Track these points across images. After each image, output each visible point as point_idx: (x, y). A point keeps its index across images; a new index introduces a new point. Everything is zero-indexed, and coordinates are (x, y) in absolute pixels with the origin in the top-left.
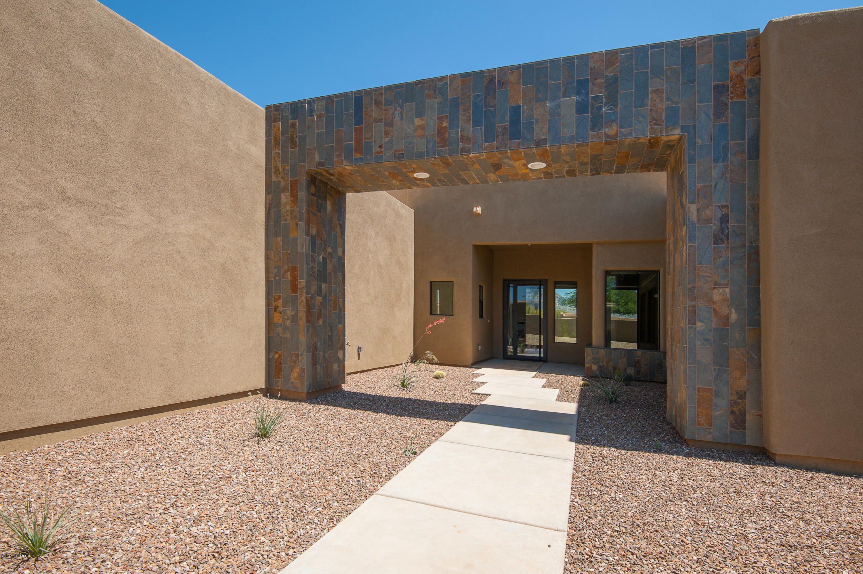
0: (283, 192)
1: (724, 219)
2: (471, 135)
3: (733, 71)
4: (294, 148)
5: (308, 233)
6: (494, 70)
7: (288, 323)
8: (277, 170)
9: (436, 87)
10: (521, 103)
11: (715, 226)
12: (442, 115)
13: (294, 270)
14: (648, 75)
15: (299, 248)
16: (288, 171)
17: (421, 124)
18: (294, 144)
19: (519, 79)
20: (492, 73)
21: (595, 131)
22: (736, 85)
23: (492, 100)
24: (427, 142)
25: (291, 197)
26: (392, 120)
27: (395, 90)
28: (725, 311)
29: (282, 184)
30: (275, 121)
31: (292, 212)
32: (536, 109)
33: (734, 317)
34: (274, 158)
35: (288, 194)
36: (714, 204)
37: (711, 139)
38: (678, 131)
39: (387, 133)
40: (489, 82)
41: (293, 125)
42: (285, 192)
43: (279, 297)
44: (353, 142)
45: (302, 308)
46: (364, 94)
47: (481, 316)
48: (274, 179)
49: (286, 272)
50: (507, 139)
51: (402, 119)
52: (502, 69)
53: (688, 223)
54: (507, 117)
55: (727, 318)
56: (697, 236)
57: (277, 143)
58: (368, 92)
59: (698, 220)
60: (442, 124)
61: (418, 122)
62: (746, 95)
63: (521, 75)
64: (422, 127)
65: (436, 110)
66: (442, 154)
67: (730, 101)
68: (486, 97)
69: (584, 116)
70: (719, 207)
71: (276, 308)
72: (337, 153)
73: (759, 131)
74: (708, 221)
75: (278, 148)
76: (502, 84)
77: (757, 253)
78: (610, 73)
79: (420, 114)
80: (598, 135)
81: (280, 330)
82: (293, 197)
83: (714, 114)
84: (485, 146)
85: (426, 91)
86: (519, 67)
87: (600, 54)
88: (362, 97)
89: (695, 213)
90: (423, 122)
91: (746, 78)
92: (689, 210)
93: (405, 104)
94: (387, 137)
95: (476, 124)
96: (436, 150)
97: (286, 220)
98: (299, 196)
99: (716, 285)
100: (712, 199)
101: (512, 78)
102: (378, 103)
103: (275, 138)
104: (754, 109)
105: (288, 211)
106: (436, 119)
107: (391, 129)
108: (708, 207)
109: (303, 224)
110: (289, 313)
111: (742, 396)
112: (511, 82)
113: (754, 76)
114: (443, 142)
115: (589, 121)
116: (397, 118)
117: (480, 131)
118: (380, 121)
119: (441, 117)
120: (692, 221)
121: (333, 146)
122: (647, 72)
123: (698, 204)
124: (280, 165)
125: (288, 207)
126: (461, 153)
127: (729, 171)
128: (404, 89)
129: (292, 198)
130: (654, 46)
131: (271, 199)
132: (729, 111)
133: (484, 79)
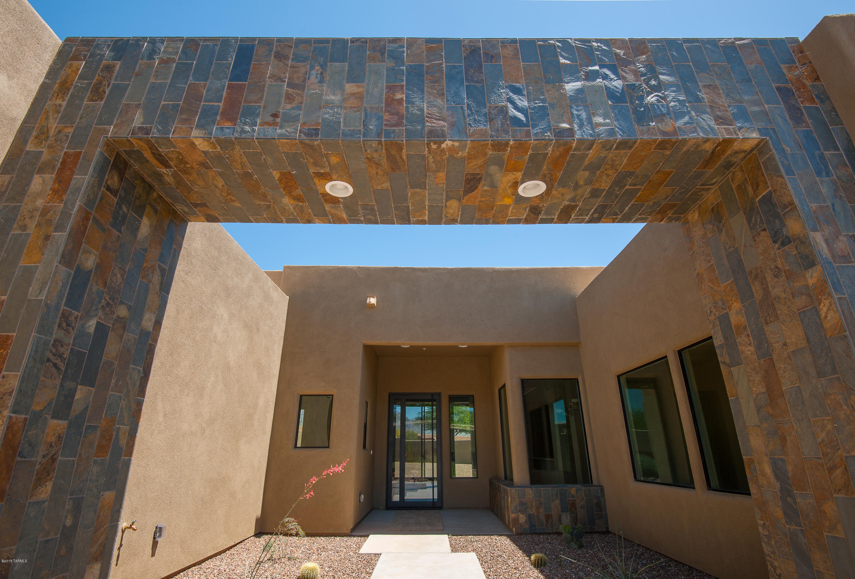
0: (41, 171)
2: (444, 114)
3: (789, 75)
4: (97, 101)
5: (69, 260)
6: (478, 40)
8: (44, 133)
9: (385, 49)
10: (522, 81)
12: (394, 84)
14: (692, 69)
15: (32, 292)
16: (68, 137)
17: (355, 92)
18: (97, 95)
19: (517, 55)
20: (474, 43)
21: (644, 126)
22: (800, 89)
23: (477, 74)
24: (366, 117)
25: (55, 182)
26: (304, 81)
27: (313, 45)
29: (45, 156)
30: (75, 58)
31: (45, 212)
32: (547, 91)
34: (47, 112)
35: (50, 177)
36: (843, 234)
37: (800, 146)
38: (756, 135)
39: (290, 98)
40: (470, 53)
41: (109, 68)
42: (44, 173)
44: (221, 104)
46: (258, 42)
48: (30, 145)
50: (508, 124)
51: (321, 81)
52: (488, 41)
53: (822, 262)
56: (841, 282)
57: (63, 90)
58: (266, 42)
59: (833, 257)
60: (394, 95)
61: (350, 88)
62: (816, 100)
63: (518, 50)
64: (359, 97)
65: (385, 77)
66: (392, 135)
67: (802, 105)
68: (467, 70)
69: (621, 106)
70: (851, 237)
72: (184, 117)
73: (851, 141)
74: (846, 258)
75: (63, 97)
76: (491, 57)
79: (355, 78)
80: (649, 130)
82: (60, 182)
83: (790, 118)
84: (471, 131)
85: (368, 53)
86: (514, 41)
87: (622, 41)
88: (253, 46)
89: (824, 245)
90: (360, 90)
91: (807, 83)
92: (816, 242)
93: (329, 64)
94: (290, 103)
96: (382, 130)
97: (24, 227)
98: (73, 182)
100: (837, 226)
101: (505, 52)
102: (280, 56)
103: (63, 83)
104: (833, 116)
105: (36, 209)
106: (385, 88)
107: (299, 92)
108: (837, 237)
109: (61, 237)
112: (504, 57)
113: (815, 81)
114: (396, 119)
115: (631, 113)
116: (313, 80)
117: (461, 111)
118: (280, 80)
119: (393, 86)
120: (825, 258)
121: (178, 105)
122: (690, 66)
123: (823, 233)
124: (53, 126)
125: (40, 203)
126: (428, 137)
127: (841, 188)
128: (330, 45)
129: (57, 186)
130: (687, 41)
131: (6, 183)
132: (806, 115)
133: (463, 49)
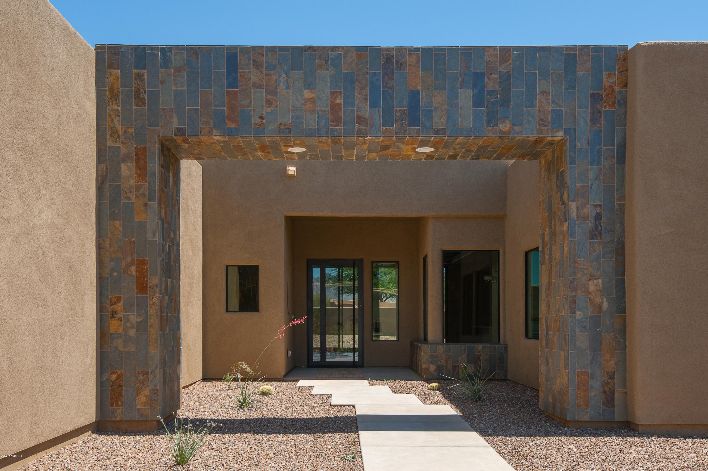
0: (124, 161)
1: (598, 217)
2: (367, 116)
3: (606, 81)
4: (141, 106)
5: (160, 218)
6: (392, 48)
7: (132, 332)
8: (114, 133)
9: (328, 58)
10: (419, 88)
11: (590, 224)
12: (335, 90)
13: (141, 263)
14: (537, 76)
15: (149, 236)
16: (132, 135)
17: (310, 97)
18: (140, 102)
19: (418, 63)
20: (389, 51)
21: (490, 126)
22: (608, 95)
23: (390, 81)
24: (318, 118)
25: (136, 169)
26: (276, 88)
27: (278, 53)
28: (598, 300)
29: (123, 151)
30: (111, 66)
31: (138, 188)
32: (435, 96)
33: (605, 305)
34: (110, 116)
35: (132, 165)
36: (590, 203)
37: (588, 143)
38: (561, 134)
39: (269, 103)
40: (386, 61)
41: (140, 77)
42: (127, 162)
43: (119, 299)
44: (225, 108)
45: (153, 312)
46: (240, 51)
48: (110, 143)
49: (128, 266)
50: (406, 124)
51: (288, 88)
52: (399, 49)
53: (569, 220)
54: (406, 102)
55: (600, 306)
56: (576, 232)
57: (114, 96)
58: (244, 50)
59: (578, 217)
60: (336, 100)
61: (307, 94)
62: (616, 105)
63: (419, 58)
64: (312, 101)
65: (329, 84)
66: (335, 133)
67: (604, 109)
68: (383, 77)
69: (480, 109)
70: (594, 206)
71: (113, 314)
72: (204, 119)
73: (625, 139)
74: (585, 218)
75: (117, 103)
76: (400, 65)
77: (623, 248)
78: (503, 69)
79: (309, 86)
80: (493, 130)
81: (119, 343)
82: (140, 169)
83: (591, 120)
84: (384, 129)
85: (317, 61)
86: (417, 49)
87: (494, 48)
88: (236, 54)
89: (575, 210)
90: (314, 95)
91: (617, 89)
92: (571, 208)
93: (291, 71)
94: (270, 107)
95: (374, 105)
96: (329, 129)
97: (128, 198)
98: (149, 169)
99: (592, 277)
100: (588, 198)
101: (411, 60)
102: (257, 65)
103: (112, 90)
104: (622, 119)
105: (131, 187)
106: (329, 94)
107: (274, 98)
108: (585, 205)
109: (154, 204)
110: (134, 319)
111: (611, 377)
112: (409, 65)
113: (622, 88)
114: (337, 120)
115: (485, 116)
116: (282, 86)
117: (378, 113)
118: (260, 87)
119: (334, 92)
120: (572, 218)
121: (198, 109)
122: (536, 73)
123: (578, 203)
124: (119, 127)
125: (132, 182)
126: (357, 135)
127: (602, 174)
128: (290, 53)
129: (138, 171)
130: (542, 48)
131: (104, 169)
132: (603, 118)
133: (382, 57)
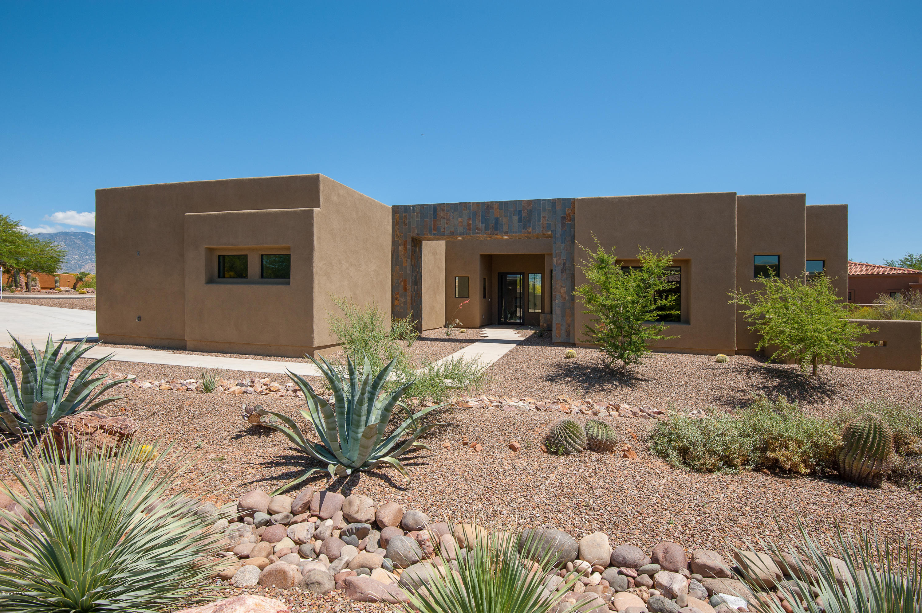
0: (400, 245)
1: (564, 264)
2: (480, 227)
3: (567, 212)
5: (411, 264)
6: (488, 202)
7: (402, 305)
8: (397, 235)
9: (467, 206)
10: (499, 216)
11: (561, 266)
13: (405, 281)
14: (541, 211)
15: (408, 271)
16: (403, 236)
18: (405, 225)
19: (498, 207)
21: (524, 230)
22: (568, 217)
23: (488, 214)
24: (463, 228)
25: (404, 248)
27: (450, 205)
28: (564, 296)
29: (400, 242)
30: (397, 213)
31: (404, 255)
32: (504, 219)
33: (567, 298)
34: (396, 229)
35: (403, 246)
37: (560, 235)
38: (550, 232)
39: (447, 223)
40: (487, 207)
41: (405, 216)
43: (398, 293)
44: (432, 226)
45: (409, 298)
47: (484, 297)
48: (396, 239)
49: (401, 282)
52: (491, 202)
53: (553, 265)
54: (494, 222)
55: (565, 298)
56: (557, 269)
57: (397, 223)
58: (439, 205)
59: (556, 264)
60: (469, 222)
61: (460, 220)
62: (571, 221)
63: (498, 205)
64: (461, 222)
65: (467, 216)
66: (469, 234)
67: (566, 222)
68: (486, 212)
69: (520, 224)
70: (563, 259)
71: (396, 298)
72: (425, 230)
74: (559, 264)
75: (398, 225)
76: (492, 208)
77: (574, 276)
78: (529, 208)
79: (460, 217)
81: (398, 308)
84: (486, 232)
85: (463, 207)
86: (497, 202)
87: (526, 201)
88: (436, 206)
91: (571, 215)
93: (454, 212)
95: (482, 223)
96: (467, 233)
97: (401, 258)
98: (407, 248)
99: (562, 287)
100: (561, 257)
101: (495, 206)
102: (443, 210)
103: (397, 221)
104: (573, 226)
106: (467, 219)
107: (449, 221)
108: (559, 259)
109: (409, 260)
110: (403, 300)
111: (569, 326)
112: (495, 208)
113: (573, 214)
114: (470, 229)
115: (523, 226)
116: (451, 217)
117: (484, 226)
118: (444, 218)
119: (469, 219)
121: (423, 227)
123: (556, 258)
124: (399, 234)
125: (402, 253)
126: (477, 234)
127: (566, 247)
128: (454, 205)
131: (394, 248)
132: (566, 226)
133: (485, 205)
